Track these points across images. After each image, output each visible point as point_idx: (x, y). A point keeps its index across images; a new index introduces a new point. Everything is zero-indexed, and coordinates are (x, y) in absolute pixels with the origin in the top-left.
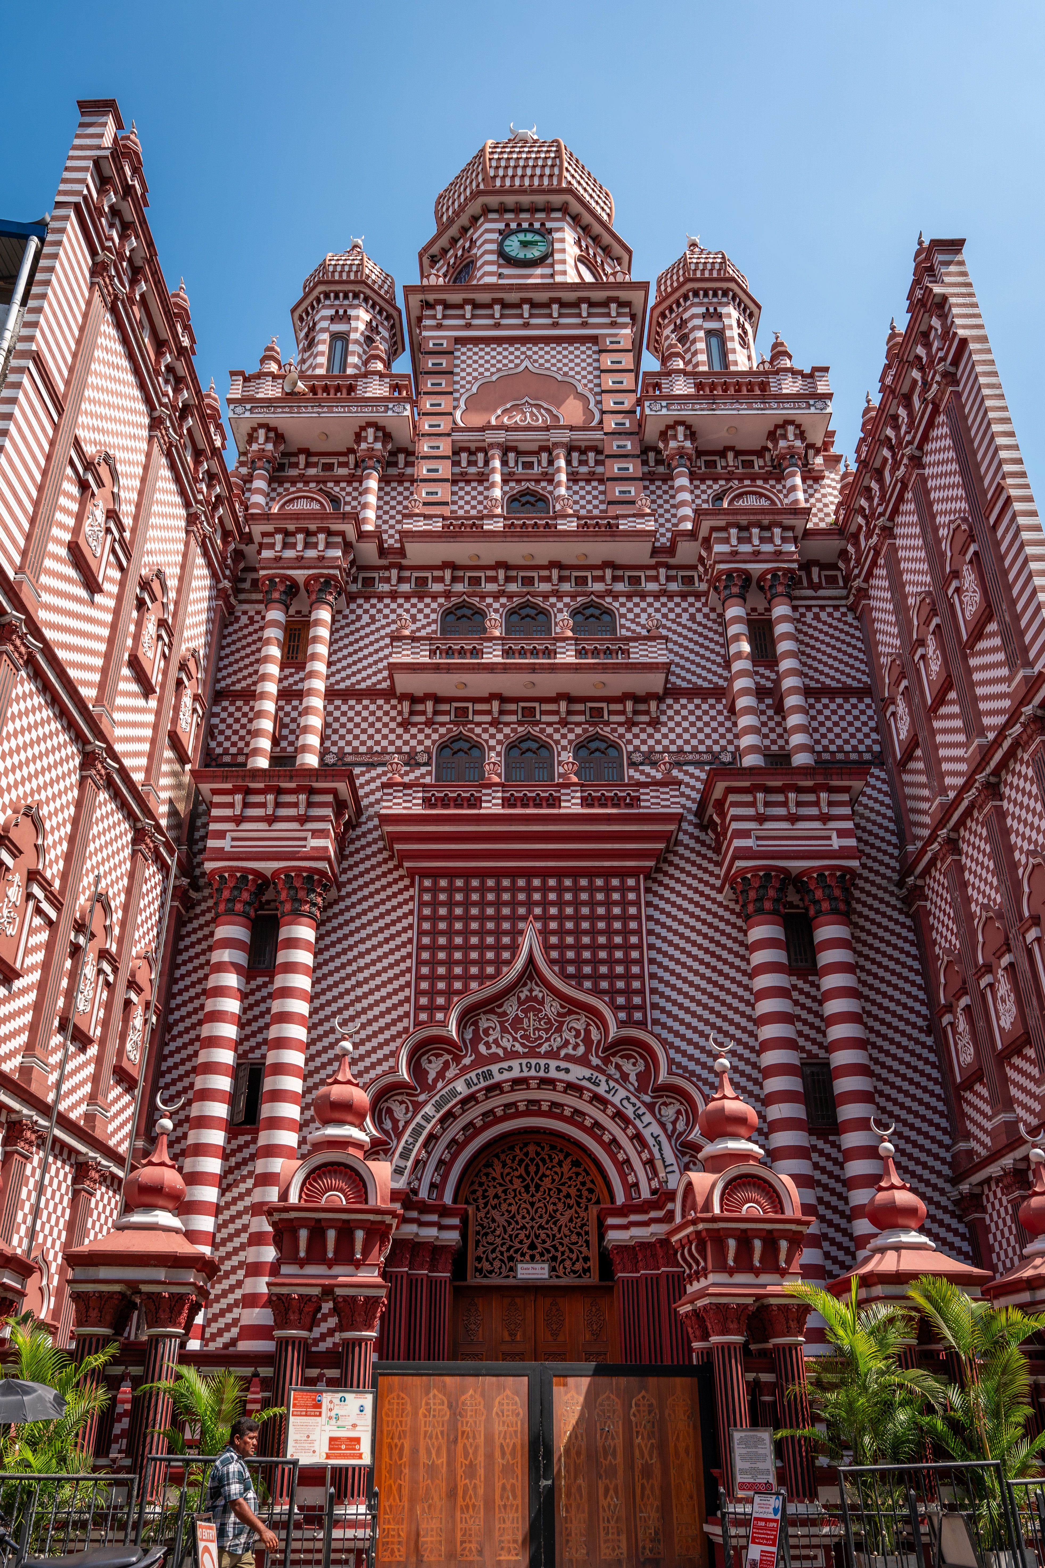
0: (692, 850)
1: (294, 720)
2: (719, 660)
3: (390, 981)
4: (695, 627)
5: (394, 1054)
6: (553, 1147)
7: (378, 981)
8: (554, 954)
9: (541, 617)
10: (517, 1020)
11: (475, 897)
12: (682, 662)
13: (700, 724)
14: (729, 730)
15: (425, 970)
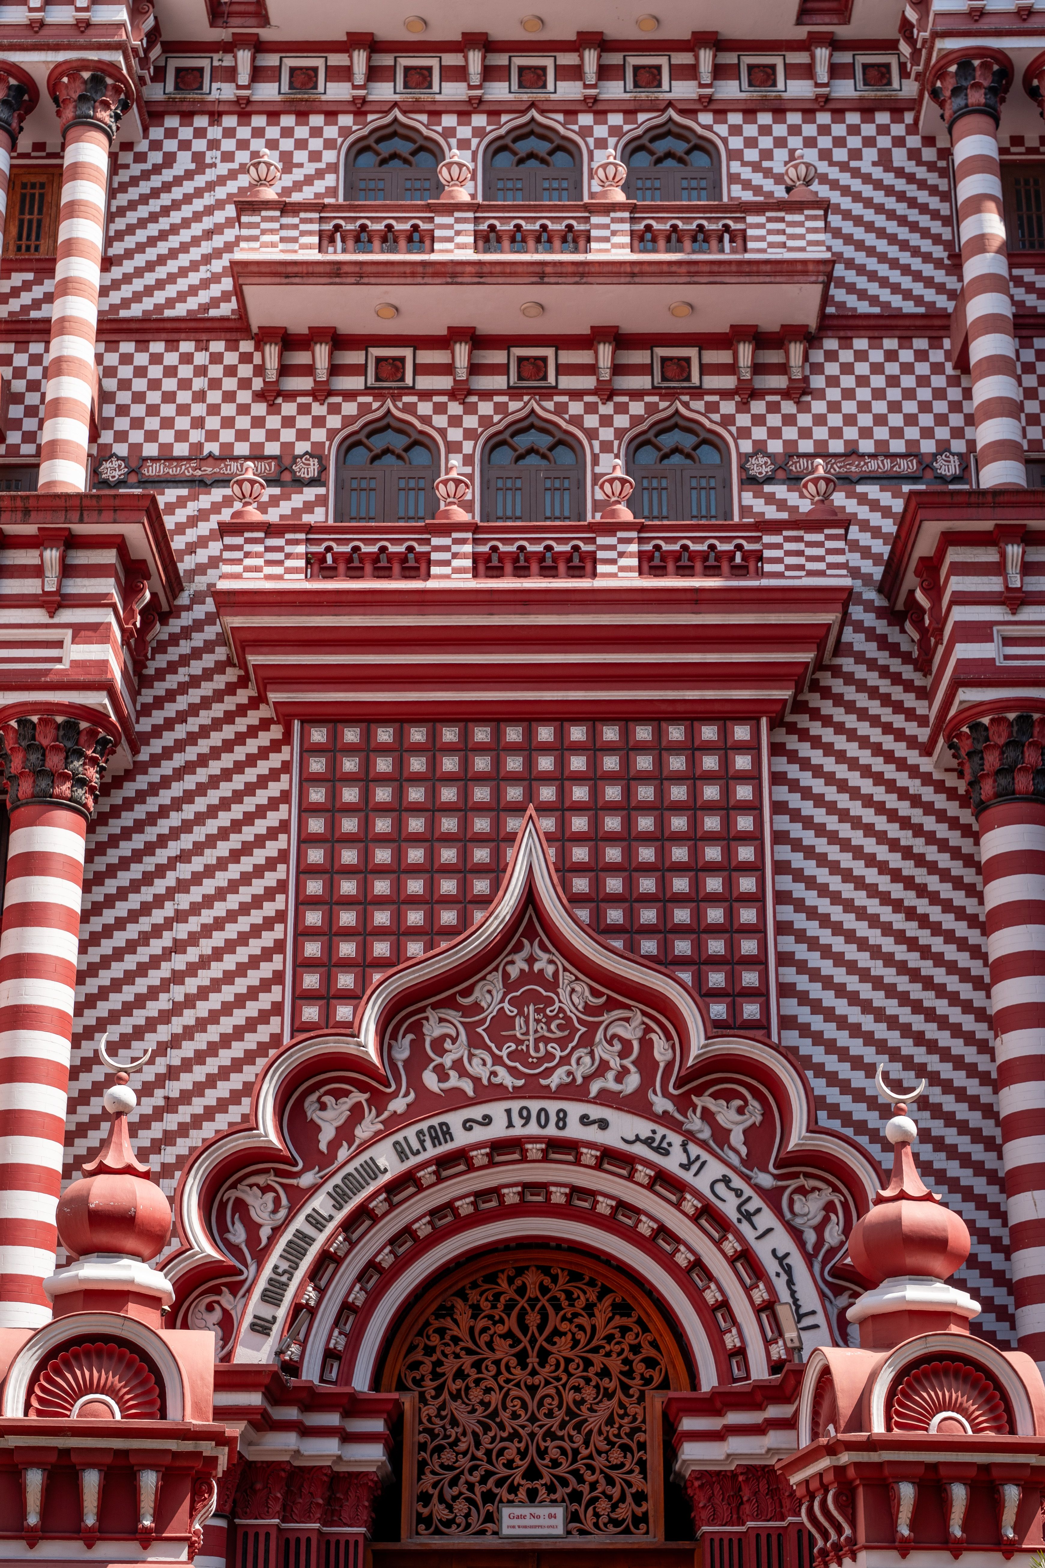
0: (872, 665)
1: (34, 386)
2: (939, 252)
3: (243, 939)
4: (889, 179)
5: (250, 1090)
6: (575, 1277)
7: (218, 939)
8: (581, 885)
9: (560, 158)
10: (502, 1021)
11: (417, 764)
12: (860, 258)
13: (894, 394)
14: (956, 407)
15: (313, 918)
